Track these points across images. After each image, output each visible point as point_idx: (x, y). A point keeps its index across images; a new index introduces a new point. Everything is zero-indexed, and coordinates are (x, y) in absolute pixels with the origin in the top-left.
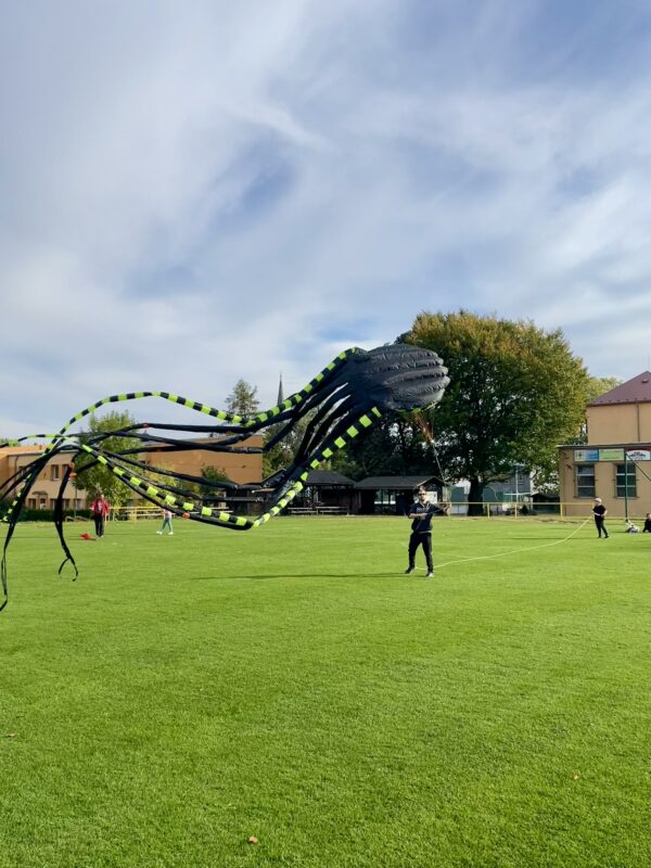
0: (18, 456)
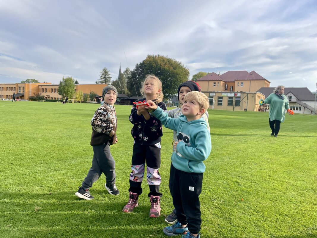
0: (42, 86)
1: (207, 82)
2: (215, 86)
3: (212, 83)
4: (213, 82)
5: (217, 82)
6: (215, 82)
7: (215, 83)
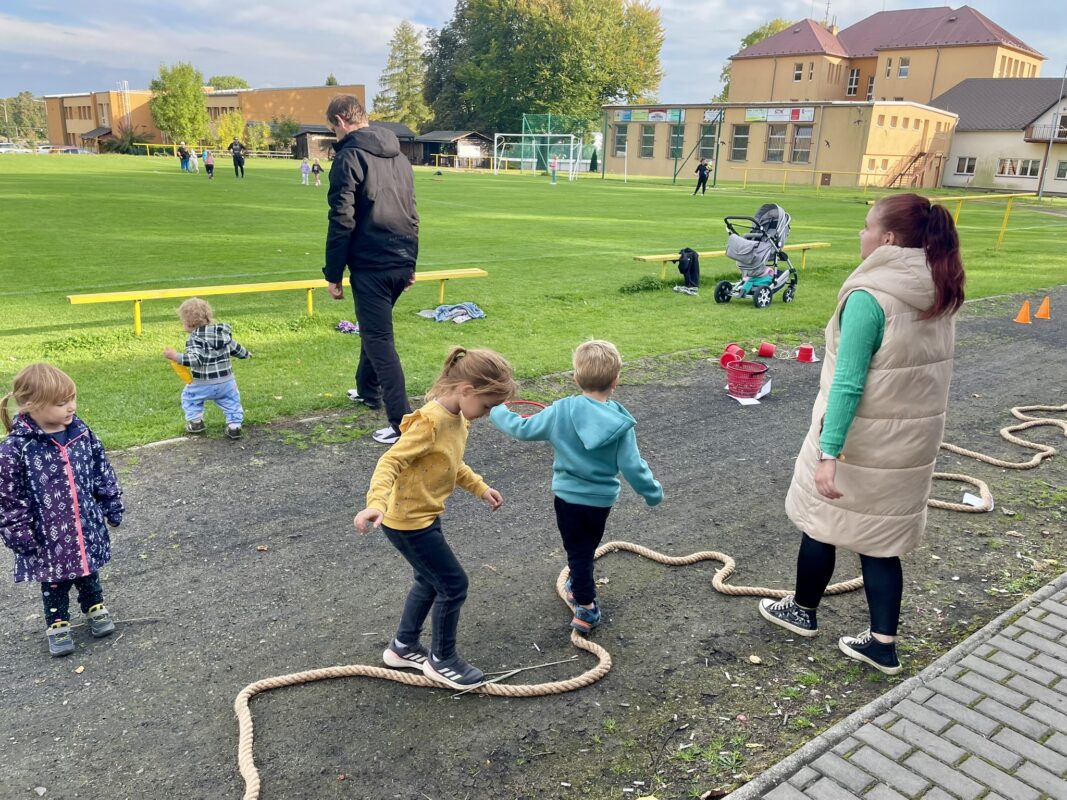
1: (768, 64)
2: (798, 77)
3: (787, 67)
4: (791, 63)
5: (806, 61)
6: (799, 60)
7: (800, 67)
